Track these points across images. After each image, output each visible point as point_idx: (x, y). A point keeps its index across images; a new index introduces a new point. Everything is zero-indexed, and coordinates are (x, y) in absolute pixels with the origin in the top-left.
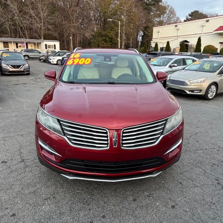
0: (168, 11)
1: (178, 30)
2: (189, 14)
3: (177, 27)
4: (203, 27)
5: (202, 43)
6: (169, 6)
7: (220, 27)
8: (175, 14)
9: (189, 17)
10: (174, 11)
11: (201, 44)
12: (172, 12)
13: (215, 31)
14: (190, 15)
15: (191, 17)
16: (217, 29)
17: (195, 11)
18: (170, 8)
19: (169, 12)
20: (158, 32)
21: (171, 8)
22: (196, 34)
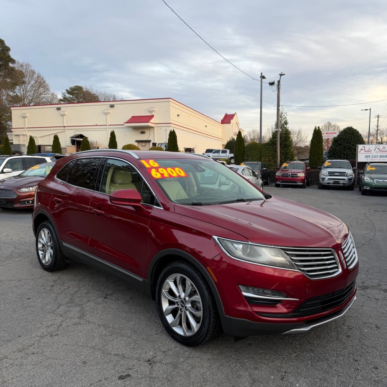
0: (34, 82)
1: (63, 115)
2: (67, 90)
3: (61, 110)
4: (106, 115)
5: (117, 140)
6: (34, 73)
7: (133, 117)
8: (48, 89)
9: (68, 95)
10: (44, 82)
11: (116, 142)
12: (41, 84)
13: (127, 122)
14: (68, 92)
15: (71, 96)
16: (129, 120)
17: (77, 86)
18: (36, 76)
19: (36, 83)
20: (24, 117)
21: (38, 77)
22: (97, 125)
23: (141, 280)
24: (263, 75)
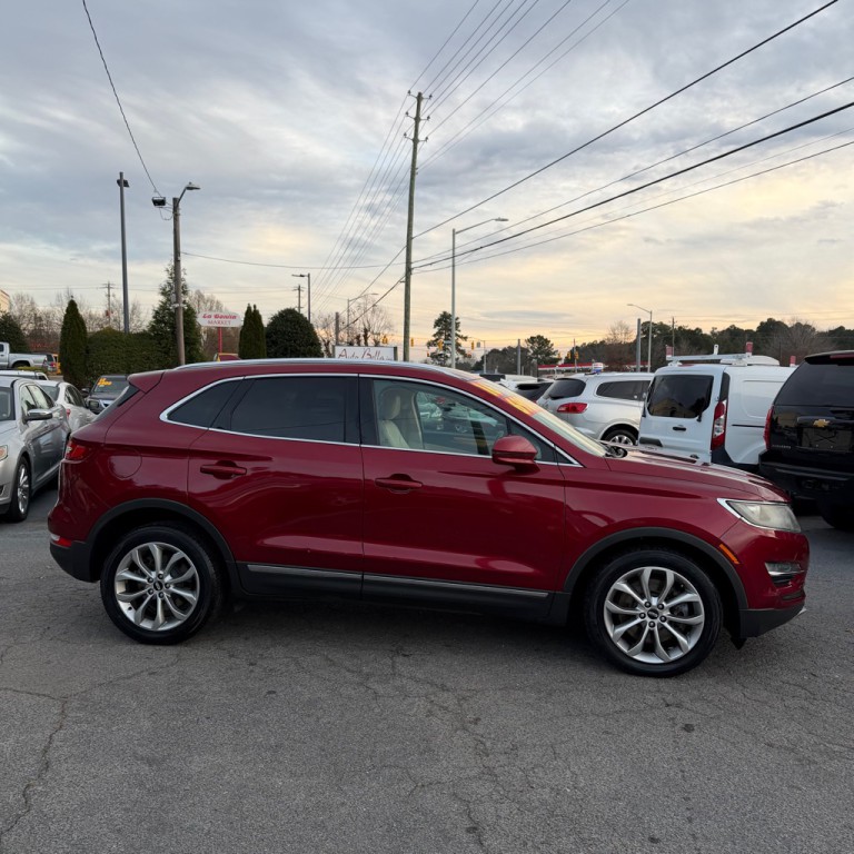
23: (544, 594)
24: (125, 178)
